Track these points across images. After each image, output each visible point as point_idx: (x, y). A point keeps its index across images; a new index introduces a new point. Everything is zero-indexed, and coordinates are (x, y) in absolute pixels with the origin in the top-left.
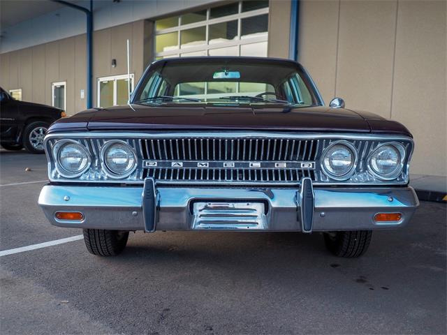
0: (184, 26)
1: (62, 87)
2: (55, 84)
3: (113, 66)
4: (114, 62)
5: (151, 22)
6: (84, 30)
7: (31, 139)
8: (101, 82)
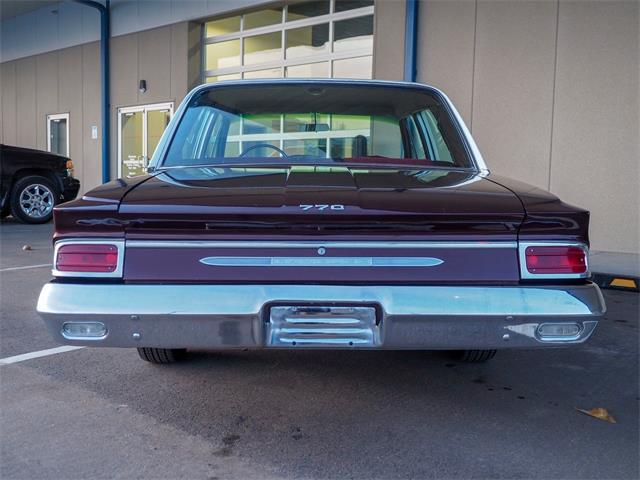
0: (248, 31)
1: (64, 121)
2: (52, 117)
3: (142, 90)
4: (144, 84)
5: (198, 24)
6: (96, 36)
7: (22, 202)
8: (124, 115)
